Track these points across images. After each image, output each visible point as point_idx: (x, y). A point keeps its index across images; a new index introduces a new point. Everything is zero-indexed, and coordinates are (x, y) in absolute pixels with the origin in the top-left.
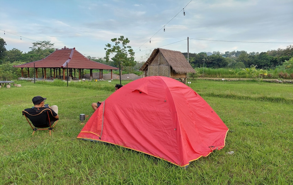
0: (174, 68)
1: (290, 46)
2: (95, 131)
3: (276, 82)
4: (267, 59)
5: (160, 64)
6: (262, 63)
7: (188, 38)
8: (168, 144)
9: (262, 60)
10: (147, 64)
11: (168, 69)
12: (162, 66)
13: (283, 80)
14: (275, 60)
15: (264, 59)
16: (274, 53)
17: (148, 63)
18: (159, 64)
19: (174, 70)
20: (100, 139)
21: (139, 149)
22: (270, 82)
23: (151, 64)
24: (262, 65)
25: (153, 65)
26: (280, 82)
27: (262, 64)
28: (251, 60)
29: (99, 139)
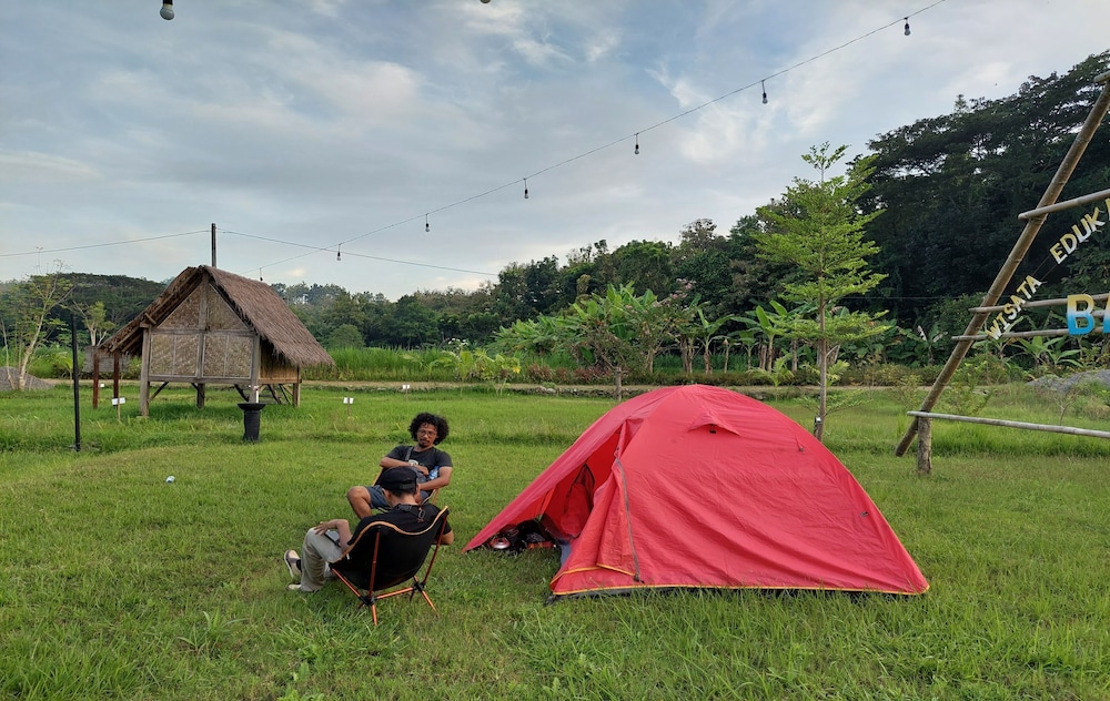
0: (280, 346)
1: (486, 285)
2: (614, 561)
3: (543, 394)
4: (421, 317)
5: (207, 329)
6: (407, 329)
7: (213, 227)
8: (856, 553)
9: (406, 321)
10: (143, 325)
11: (247, 349)
12: (216, 336)
13: (557, 387)
14: (454, 322)
15: (413, 317)
16: (440, 301)
17: (148, 322)
18: (202, 327)
19: (282, 355)
20: (636, 580)
21: (781, 582)
22: (524, 393)
23: (162, 326)
24: (407, 339)
25: (173, 332)
26: (551, 394)
27: (409, 335)
28: (372, 320)
29: (633, 582)
